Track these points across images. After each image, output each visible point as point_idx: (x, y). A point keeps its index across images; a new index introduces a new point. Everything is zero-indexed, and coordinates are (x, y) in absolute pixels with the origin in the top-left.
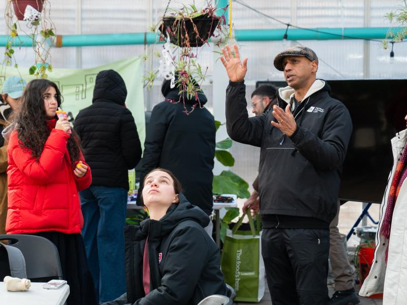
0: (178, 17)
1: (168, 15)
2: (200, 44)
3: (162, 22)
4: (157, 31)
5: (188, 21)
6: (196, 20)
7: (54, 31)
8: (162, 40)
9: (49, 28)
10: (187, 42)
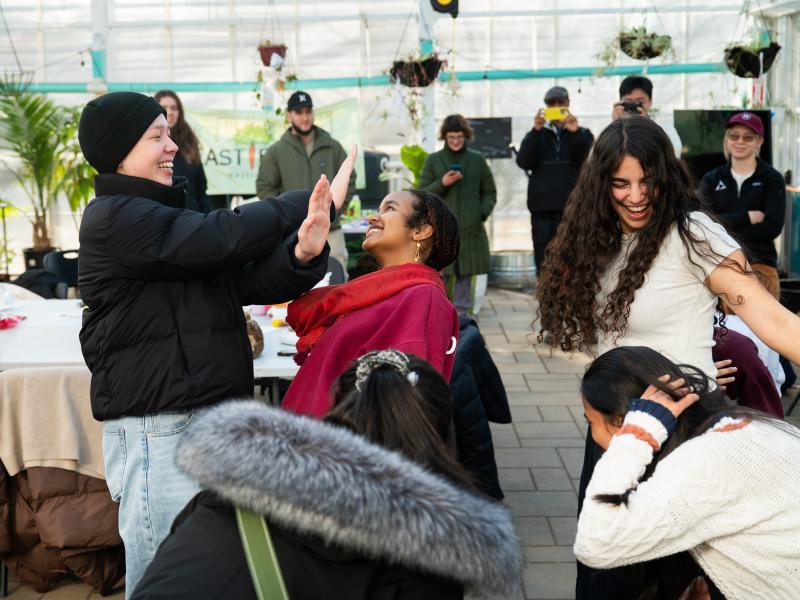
0: (407, 60)
1: (398, 59)
2: (427, 84)
3: (392, 66)
4: (388, 74)
5: (416, 64)
6: (424, 63)
7: (297, 77)
8: (393, 82)
9: (292, 74)
10: (416, 83)
